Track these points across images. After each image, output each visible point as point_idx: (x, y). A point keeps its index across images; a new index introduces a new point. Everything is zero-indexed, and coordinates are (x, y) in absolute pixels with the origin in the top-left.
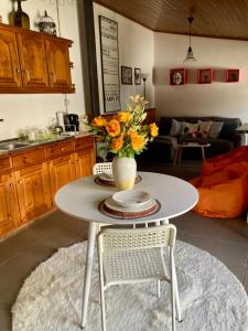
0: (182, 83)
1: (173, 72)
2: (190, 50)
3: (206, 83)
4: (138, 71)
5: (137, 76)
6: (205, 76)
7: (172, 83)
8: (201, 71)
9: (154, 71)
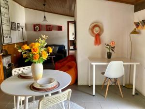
0: (39, 30)
1: (35, 26)
2: (45, 17)
3: (49, 30)
4: (18, 25)
5: (18, 27)
6: (49, 28)
7: (35, 30)
8: (47, 26)
9: (26, 25)
